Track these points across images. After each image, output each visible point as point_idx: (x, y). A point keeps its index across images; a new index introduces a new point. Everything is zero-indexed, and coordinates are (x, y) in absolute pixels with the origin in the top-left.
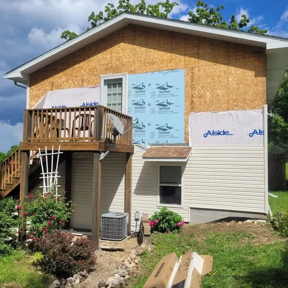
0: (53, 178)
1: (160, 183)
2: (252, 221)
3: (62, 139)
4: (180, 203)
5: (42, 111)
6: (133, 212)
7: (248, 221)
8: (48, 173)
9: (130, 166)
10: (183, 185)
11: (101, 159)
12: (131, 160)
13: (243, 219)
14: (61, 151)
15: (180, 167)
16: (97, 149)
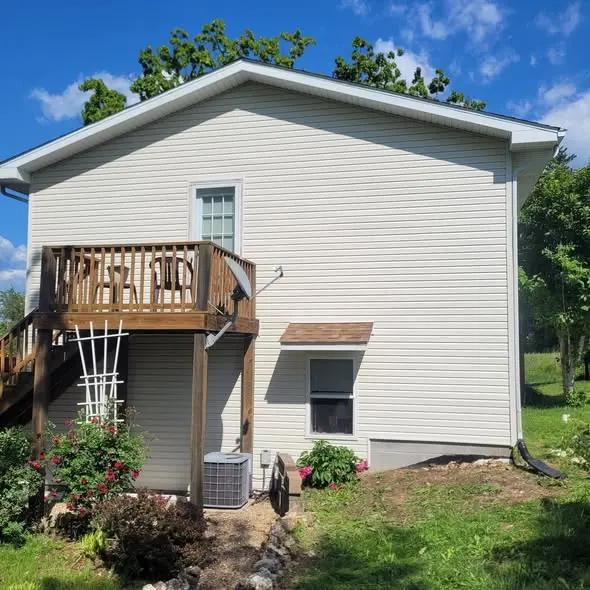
0: (108, 387)
1: (313, 392)
2: (487, 461)
3: (126, 306)
4: (350, 431)
5: (82, 250)
6: (257, 450)
7: (481, 462)
8: (95, 375)
9: (251, 361)
10: (357, 396)
11: (208, 346)
12: (253, 348)
13: (471, 459)
14: (123, 331)
15: (351, 361)
16: (201, 326)
